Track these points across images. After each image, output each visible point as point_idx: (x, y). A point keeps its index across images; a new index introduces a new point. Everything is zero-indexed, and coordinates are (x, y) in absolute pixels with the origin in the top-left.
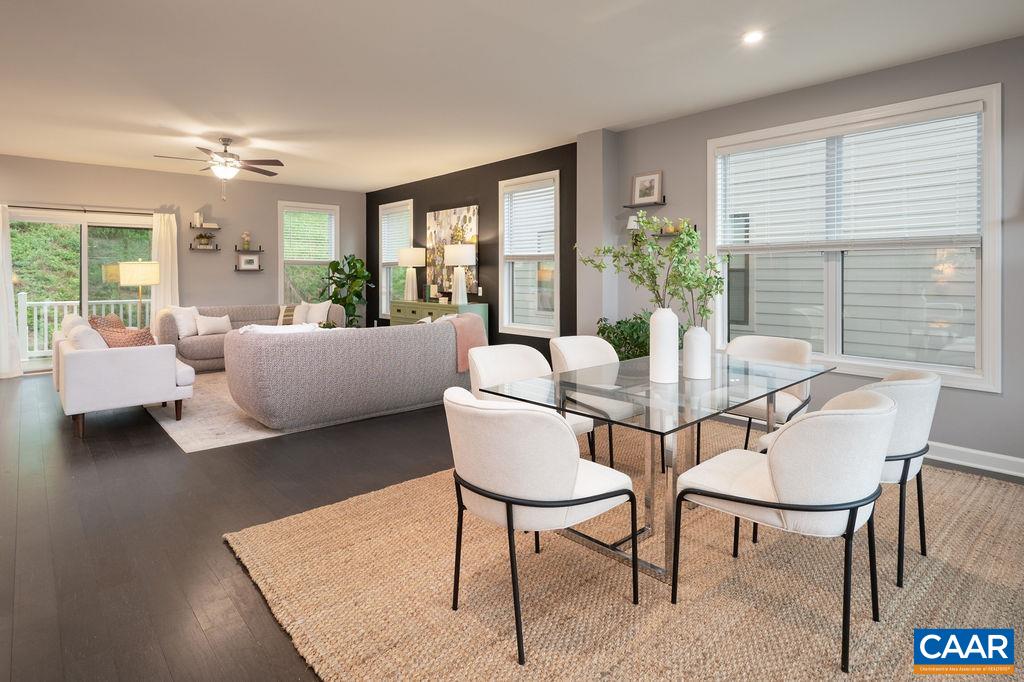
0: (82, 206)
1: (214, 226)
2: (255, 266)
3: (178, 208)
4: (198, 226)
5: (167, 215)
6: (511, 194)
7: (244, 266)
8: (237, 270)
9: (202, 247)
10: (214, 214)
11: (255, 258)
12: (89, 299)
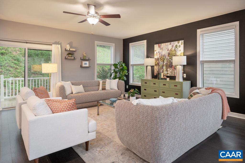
0: (26, 41)
1: (74, 50)
2: (87, 65)
3: (61, 43)
4: (68, 50)
5: (57, 45)
6: (202, 35)
7: (84, 65)
8: (81, 67)
9: (70, 58)
10: (74, 45)
11: (87, 62)
12: (28, 77)
